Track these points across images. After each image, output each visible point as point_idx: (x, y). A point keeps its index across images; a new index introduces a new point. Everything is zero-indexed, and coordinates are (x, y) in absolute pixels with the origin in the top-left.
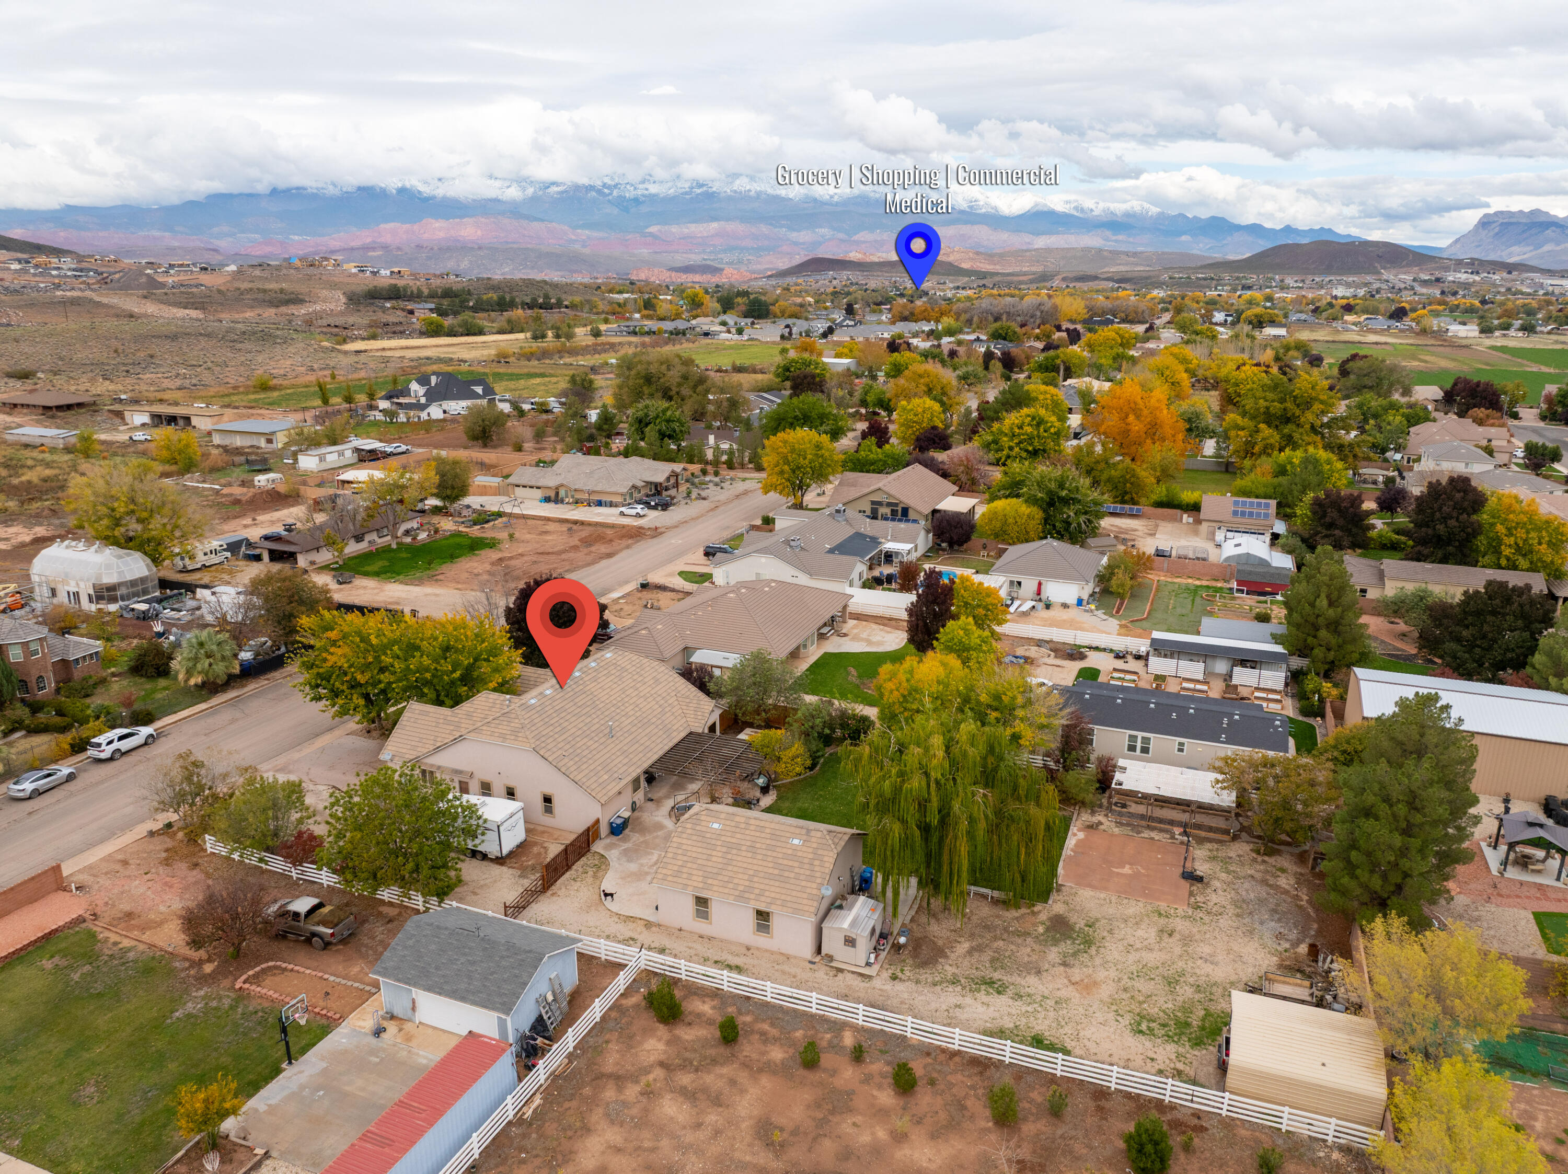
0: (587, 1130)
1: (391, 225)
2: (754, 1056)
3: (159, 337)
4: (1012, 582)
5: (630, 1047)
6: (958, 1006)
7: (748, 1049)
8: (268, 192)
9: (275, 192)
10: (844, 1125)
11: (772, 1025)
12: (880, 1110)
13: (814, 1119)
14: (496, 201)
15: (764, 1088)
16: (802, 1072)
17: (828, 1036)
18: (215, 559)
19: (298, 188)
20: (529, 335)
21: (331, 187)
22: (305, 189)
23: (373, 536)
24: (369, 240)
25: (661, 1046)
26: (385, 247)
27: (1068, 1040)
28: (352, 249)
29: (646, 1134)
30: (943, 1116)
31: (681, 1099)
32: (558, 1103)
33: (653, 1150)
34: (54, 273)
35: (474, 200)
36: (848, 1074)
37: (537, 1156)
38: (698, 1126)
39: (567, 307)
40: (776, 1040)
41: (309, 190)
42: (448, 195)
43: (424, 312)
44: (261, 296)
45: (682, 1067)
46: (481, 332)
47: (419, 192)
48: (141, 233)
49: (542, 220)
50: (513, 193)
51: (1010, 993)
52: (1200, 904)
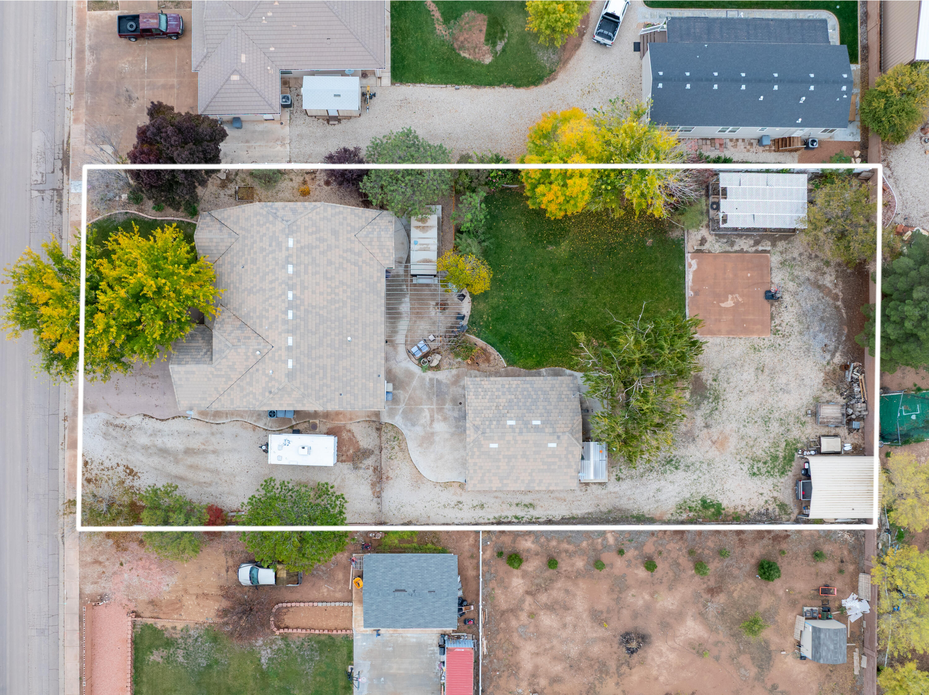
0: (516, 648)
2: (569, 569)
5: (506, 588)
6: (659, 490)
7: (564, 565)
10: (629, 598)
11: (569, 543)
12: (642, 582)
13: (614, 600)
15: (583, 589)
16: (597, 571)
17: (600, 540)
25: (521, 581)
27: (718, 495)
29: (544, 640)
30: (671, 574)
31: (548, 613)
32: (494, 638)
33: (552, 648)
36: (619, 563)
37: (504, 671)
38: (565, 626)
40: (575, 552)
45: (538, 590)
51: (682, 466)
52: (778, 328)
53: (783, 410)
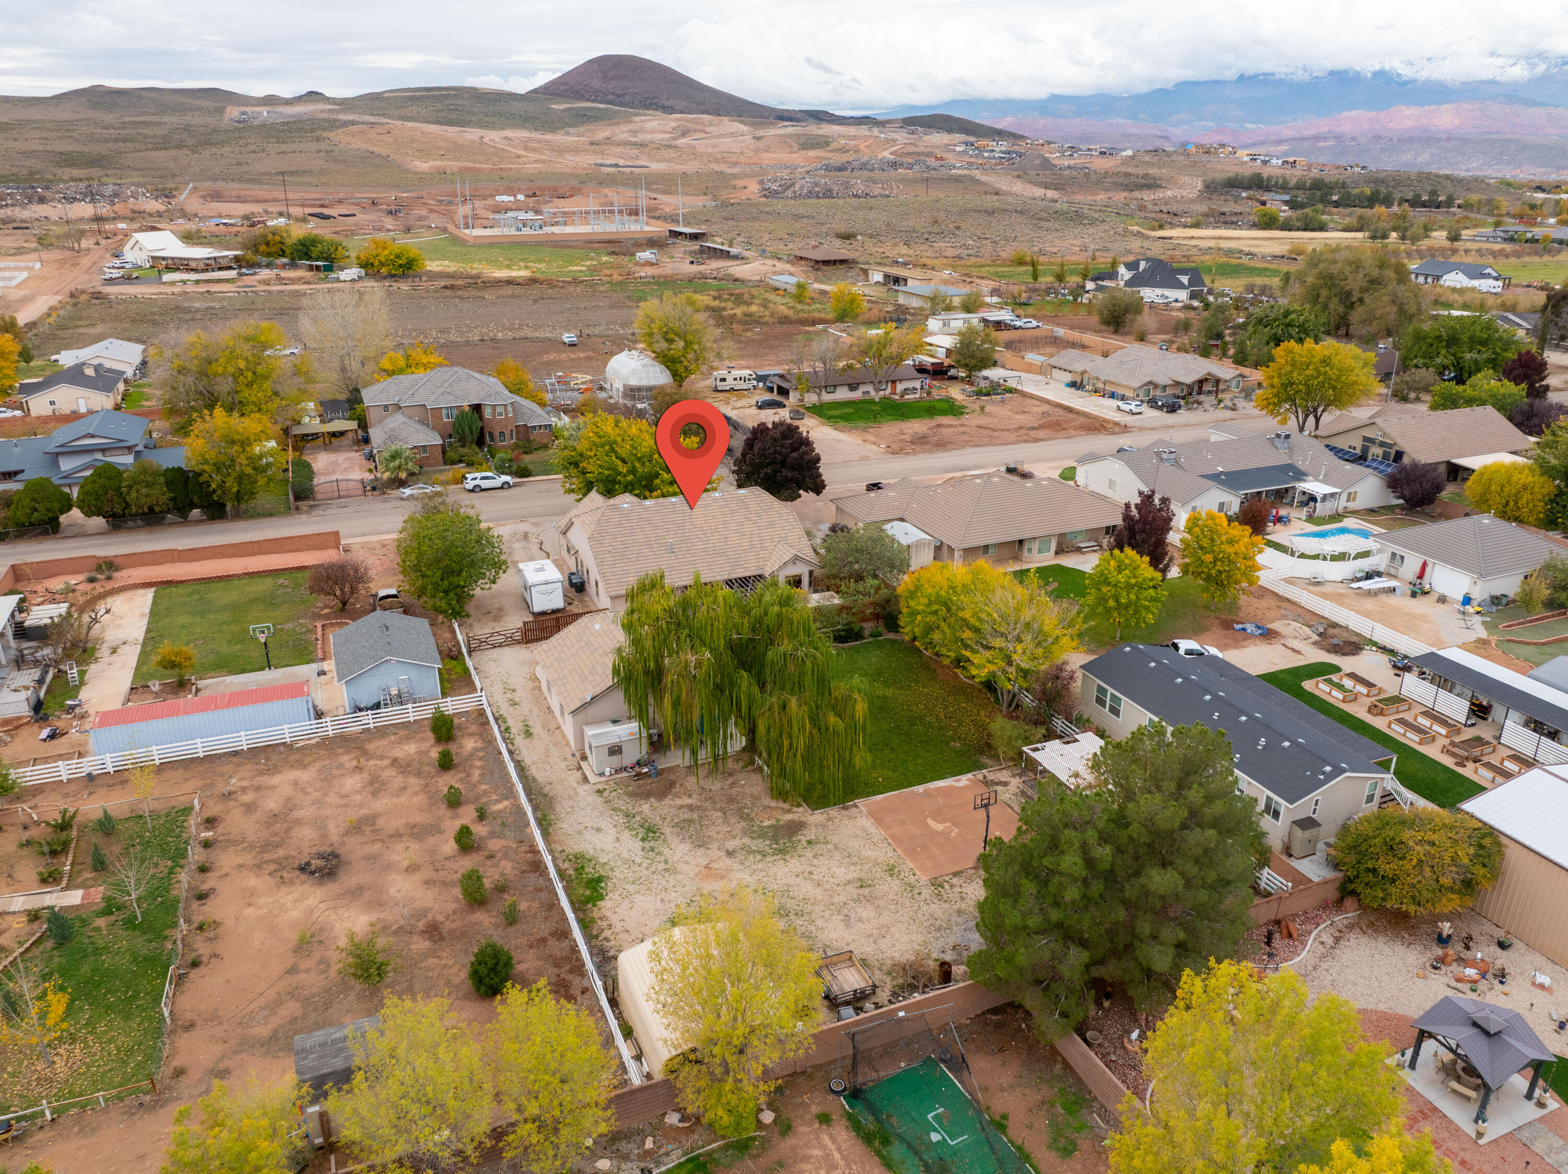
1: (1355, 113)
2: (440, 783)
3: (980, 211)
4: (1394, 555)
6: (599, 830)
7: (446, 777)
8: (1234, 79)
9: (1242, 79)
11: (483, 774)
13: (397, 831)
14: (1493, 82)
16: (443, 805)
17: (495, 797)
18: (744, 386)
19: (1266, 74)
20: (1367, 234)
21: (1301, 72)
22: (1273, 74)
23: (870, 388)
24: (1325, 129)
25: (412, 751)
26: (1339, 138)
27: (619, 893)
28: (1302, 139)
29: (319, 785)
33: (307, 794)
34: (986, 154)
35: (1463, 83)
36: (461, 822)
38: (346, 797)
39: (1459, 207)
41: (1277, 76)
42: (1432, 77)
43: (1277, 205)
44: (1121, 180)
45: (399, 767)
46: (1322, 228)
47: (1399, 75)
48: (1108, 121)
49: (1544, 105)
50: (1519, 72)
51: (648, 845)
52: (946, 886)
53: (812, 928)
